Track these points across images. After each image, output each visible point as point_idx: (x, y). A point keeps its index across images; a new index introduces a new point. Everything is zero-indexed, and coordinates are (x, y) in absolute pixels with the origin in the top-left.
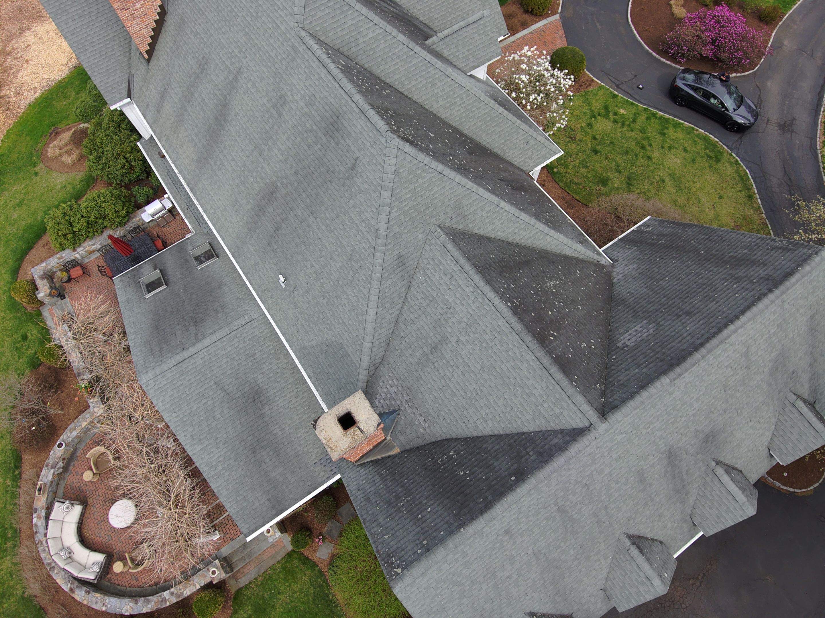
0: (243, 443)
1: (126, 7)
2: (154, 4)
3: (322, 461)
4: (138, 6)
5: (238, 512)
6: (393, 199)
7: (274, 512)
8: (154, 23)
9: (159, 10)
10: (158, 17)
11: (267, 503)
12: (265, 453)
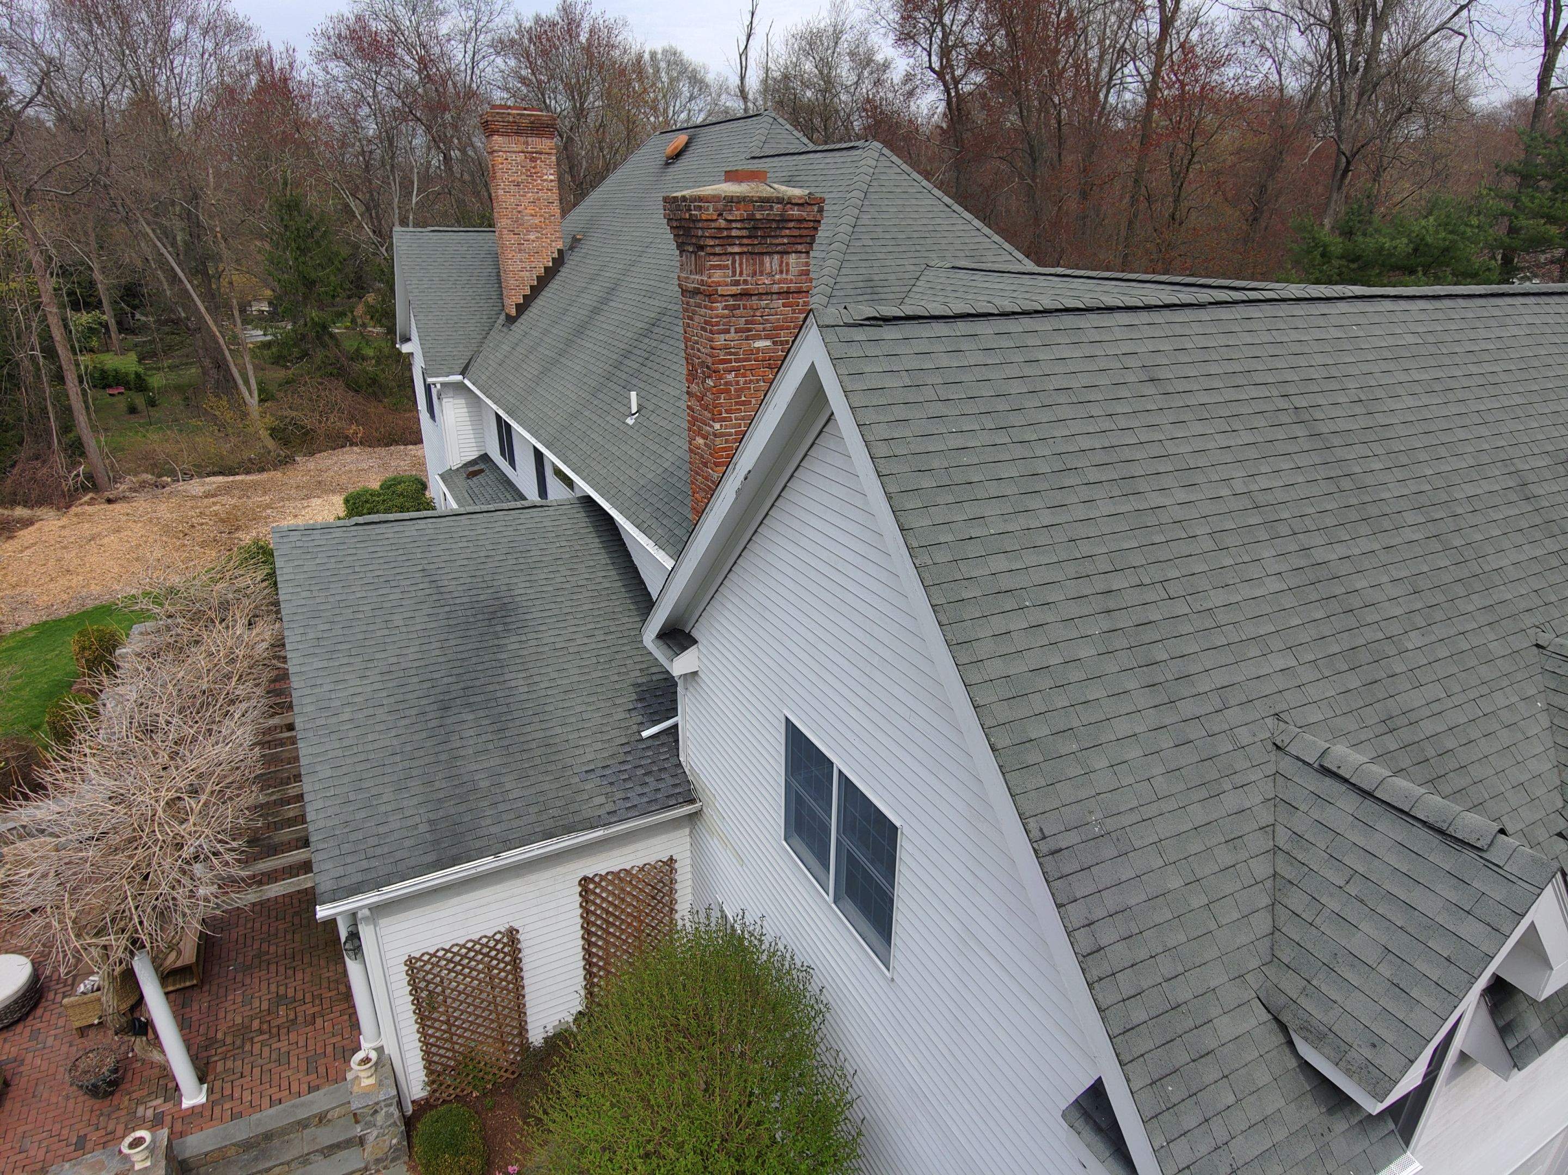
0: (428, 684)
1: (516, 231)
2: (554, 244)
3: (608, 772)
4: (532, 237)
5: (333, 828)
6: (866, 203)
7: (431, 857)
8: (543, 270)
9: (556, 255)
10: (551, 264)
11: (423, 828)
12: (471, 717)
